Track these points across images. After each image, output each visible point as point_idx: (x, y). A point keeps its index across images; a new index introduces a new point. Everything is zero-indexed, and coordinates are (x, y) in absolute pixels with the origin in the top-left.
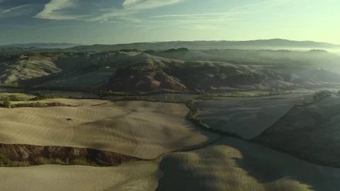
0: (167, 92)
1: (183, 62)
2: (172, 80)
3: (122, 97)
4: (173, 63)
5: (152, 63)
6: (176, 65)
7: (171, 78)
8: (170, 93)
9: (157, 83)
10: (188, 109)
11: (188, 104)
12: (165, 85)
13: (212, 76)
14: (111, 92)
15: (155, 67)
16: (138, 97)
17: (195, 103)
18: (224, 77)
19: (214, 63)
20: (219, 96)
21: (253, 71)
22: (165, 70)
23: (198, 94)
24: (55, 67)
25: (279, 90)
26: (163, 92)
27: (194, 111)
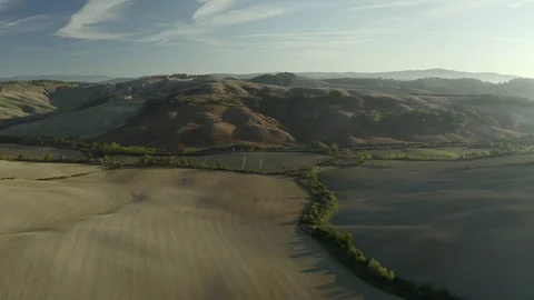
0: (247, 149)
1: (286, 89)
2: (261, 121)
3: (136, 160)
4: (267, 89)
5: (221, 88)
6: (273, 94)
7: (260, 117)
8: (257, 149)
9: (228, 128)
10: (304, 194)
11: (299, 177)
12: (246, 132)
13: (350, 114)
14: (115, 146)
15: (226, 96)
16: (173, 159)
17: (321, 176)
18: (376, 116)
19: (350, 92)
20: (374, 158)
21: (433, 106)
22: (247, 101)
23: (323, 152)
24: (47, 104)
25: (509, 145)
26: (238, 148)
27: (320, 198)
